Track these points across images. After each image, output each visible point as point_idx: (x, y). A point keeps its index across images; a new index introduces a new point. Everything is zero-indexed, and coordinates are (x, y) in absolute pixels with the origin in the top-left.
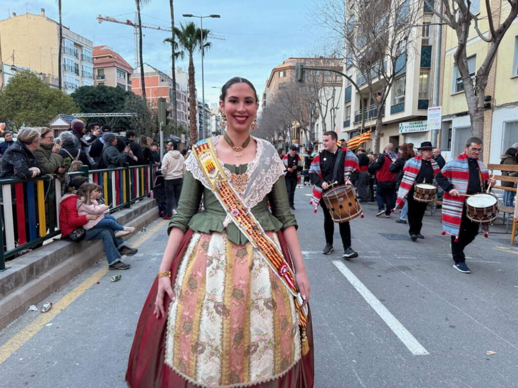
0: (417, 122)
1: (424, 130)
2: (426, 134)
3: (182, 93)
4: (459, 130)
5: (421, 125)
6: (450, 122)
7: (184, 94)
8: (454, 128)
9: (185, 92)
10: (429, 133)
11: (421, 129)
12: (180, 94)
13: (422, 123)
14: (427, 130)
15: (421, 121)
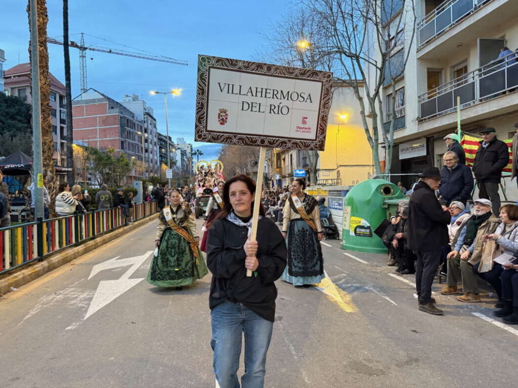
3: (137, 123)
7: (139, 123)
9: (141, 122)
12: (134, 124)
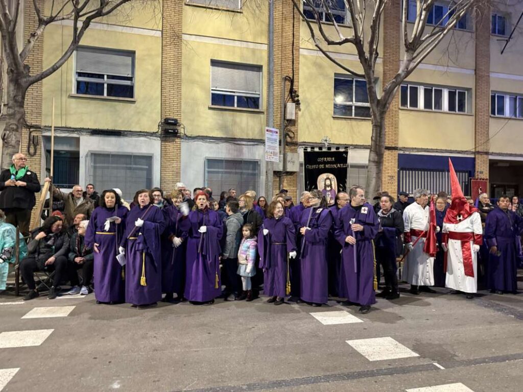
8: (87, 152)
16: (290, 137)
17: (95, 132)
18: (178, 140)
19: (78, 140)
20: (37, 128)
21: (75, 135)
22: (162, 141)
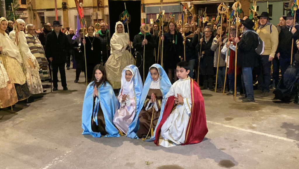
0: (20, 11)
1: (25, 17)
2: (26, 20)
4: (49, 18)
5: (22, 13)
6: (43, 13)
8: (46, 17)
10: (28, 19)
11: (23, 16)
13: (23, 12)
14: (26, 17)
15: (22, 11)
16: (101, 4)
17: (48, 10)
18: (67, 10)
19: (44, 13)
20: (35, 10)
21: (43, 11)
22: (63, 11)
